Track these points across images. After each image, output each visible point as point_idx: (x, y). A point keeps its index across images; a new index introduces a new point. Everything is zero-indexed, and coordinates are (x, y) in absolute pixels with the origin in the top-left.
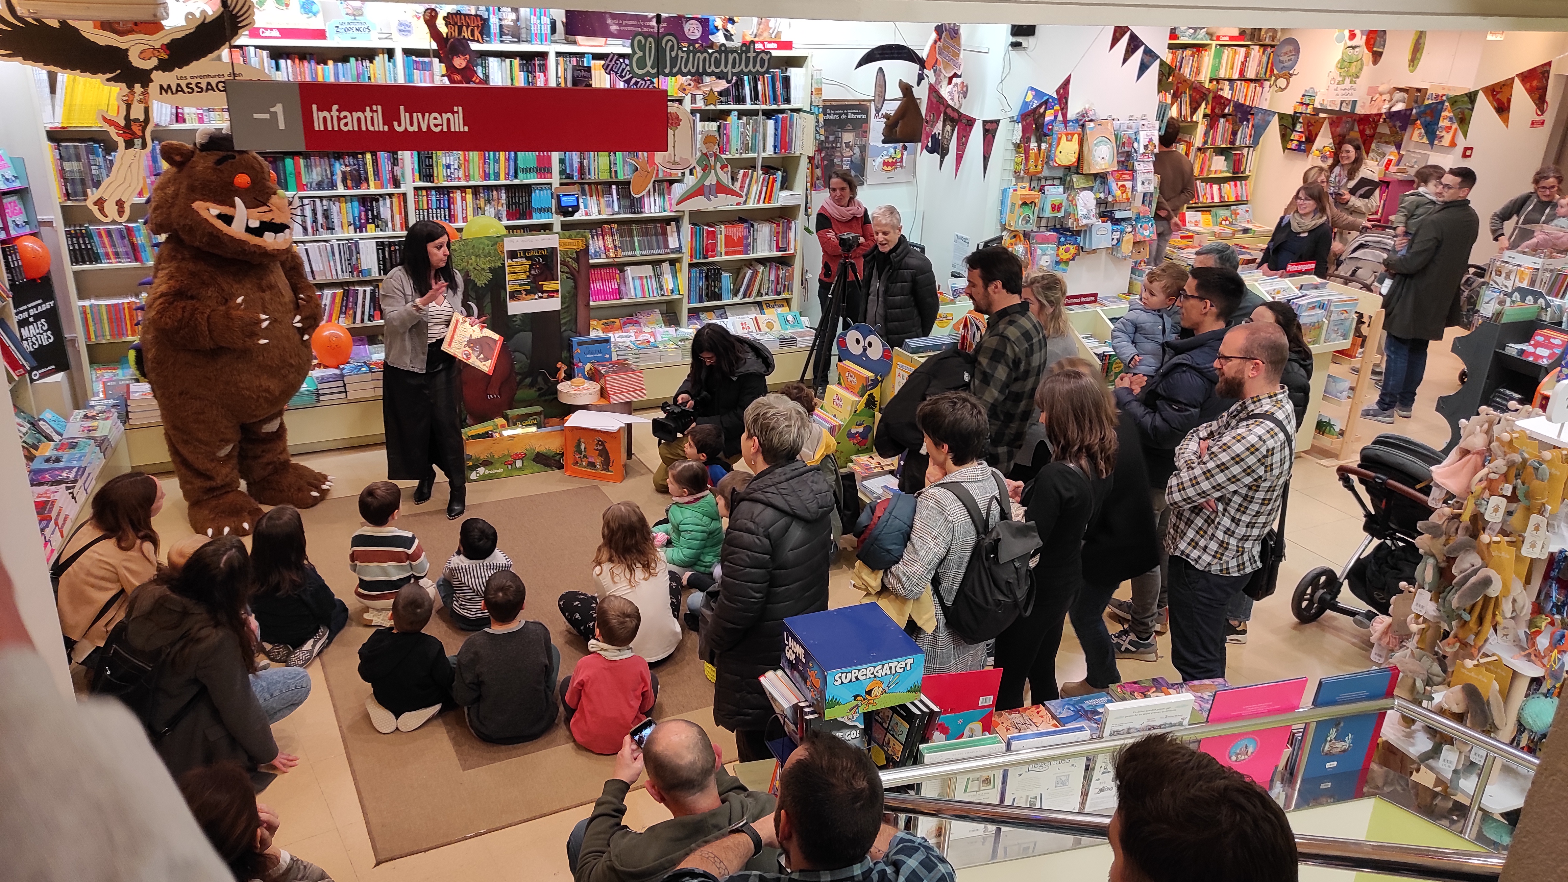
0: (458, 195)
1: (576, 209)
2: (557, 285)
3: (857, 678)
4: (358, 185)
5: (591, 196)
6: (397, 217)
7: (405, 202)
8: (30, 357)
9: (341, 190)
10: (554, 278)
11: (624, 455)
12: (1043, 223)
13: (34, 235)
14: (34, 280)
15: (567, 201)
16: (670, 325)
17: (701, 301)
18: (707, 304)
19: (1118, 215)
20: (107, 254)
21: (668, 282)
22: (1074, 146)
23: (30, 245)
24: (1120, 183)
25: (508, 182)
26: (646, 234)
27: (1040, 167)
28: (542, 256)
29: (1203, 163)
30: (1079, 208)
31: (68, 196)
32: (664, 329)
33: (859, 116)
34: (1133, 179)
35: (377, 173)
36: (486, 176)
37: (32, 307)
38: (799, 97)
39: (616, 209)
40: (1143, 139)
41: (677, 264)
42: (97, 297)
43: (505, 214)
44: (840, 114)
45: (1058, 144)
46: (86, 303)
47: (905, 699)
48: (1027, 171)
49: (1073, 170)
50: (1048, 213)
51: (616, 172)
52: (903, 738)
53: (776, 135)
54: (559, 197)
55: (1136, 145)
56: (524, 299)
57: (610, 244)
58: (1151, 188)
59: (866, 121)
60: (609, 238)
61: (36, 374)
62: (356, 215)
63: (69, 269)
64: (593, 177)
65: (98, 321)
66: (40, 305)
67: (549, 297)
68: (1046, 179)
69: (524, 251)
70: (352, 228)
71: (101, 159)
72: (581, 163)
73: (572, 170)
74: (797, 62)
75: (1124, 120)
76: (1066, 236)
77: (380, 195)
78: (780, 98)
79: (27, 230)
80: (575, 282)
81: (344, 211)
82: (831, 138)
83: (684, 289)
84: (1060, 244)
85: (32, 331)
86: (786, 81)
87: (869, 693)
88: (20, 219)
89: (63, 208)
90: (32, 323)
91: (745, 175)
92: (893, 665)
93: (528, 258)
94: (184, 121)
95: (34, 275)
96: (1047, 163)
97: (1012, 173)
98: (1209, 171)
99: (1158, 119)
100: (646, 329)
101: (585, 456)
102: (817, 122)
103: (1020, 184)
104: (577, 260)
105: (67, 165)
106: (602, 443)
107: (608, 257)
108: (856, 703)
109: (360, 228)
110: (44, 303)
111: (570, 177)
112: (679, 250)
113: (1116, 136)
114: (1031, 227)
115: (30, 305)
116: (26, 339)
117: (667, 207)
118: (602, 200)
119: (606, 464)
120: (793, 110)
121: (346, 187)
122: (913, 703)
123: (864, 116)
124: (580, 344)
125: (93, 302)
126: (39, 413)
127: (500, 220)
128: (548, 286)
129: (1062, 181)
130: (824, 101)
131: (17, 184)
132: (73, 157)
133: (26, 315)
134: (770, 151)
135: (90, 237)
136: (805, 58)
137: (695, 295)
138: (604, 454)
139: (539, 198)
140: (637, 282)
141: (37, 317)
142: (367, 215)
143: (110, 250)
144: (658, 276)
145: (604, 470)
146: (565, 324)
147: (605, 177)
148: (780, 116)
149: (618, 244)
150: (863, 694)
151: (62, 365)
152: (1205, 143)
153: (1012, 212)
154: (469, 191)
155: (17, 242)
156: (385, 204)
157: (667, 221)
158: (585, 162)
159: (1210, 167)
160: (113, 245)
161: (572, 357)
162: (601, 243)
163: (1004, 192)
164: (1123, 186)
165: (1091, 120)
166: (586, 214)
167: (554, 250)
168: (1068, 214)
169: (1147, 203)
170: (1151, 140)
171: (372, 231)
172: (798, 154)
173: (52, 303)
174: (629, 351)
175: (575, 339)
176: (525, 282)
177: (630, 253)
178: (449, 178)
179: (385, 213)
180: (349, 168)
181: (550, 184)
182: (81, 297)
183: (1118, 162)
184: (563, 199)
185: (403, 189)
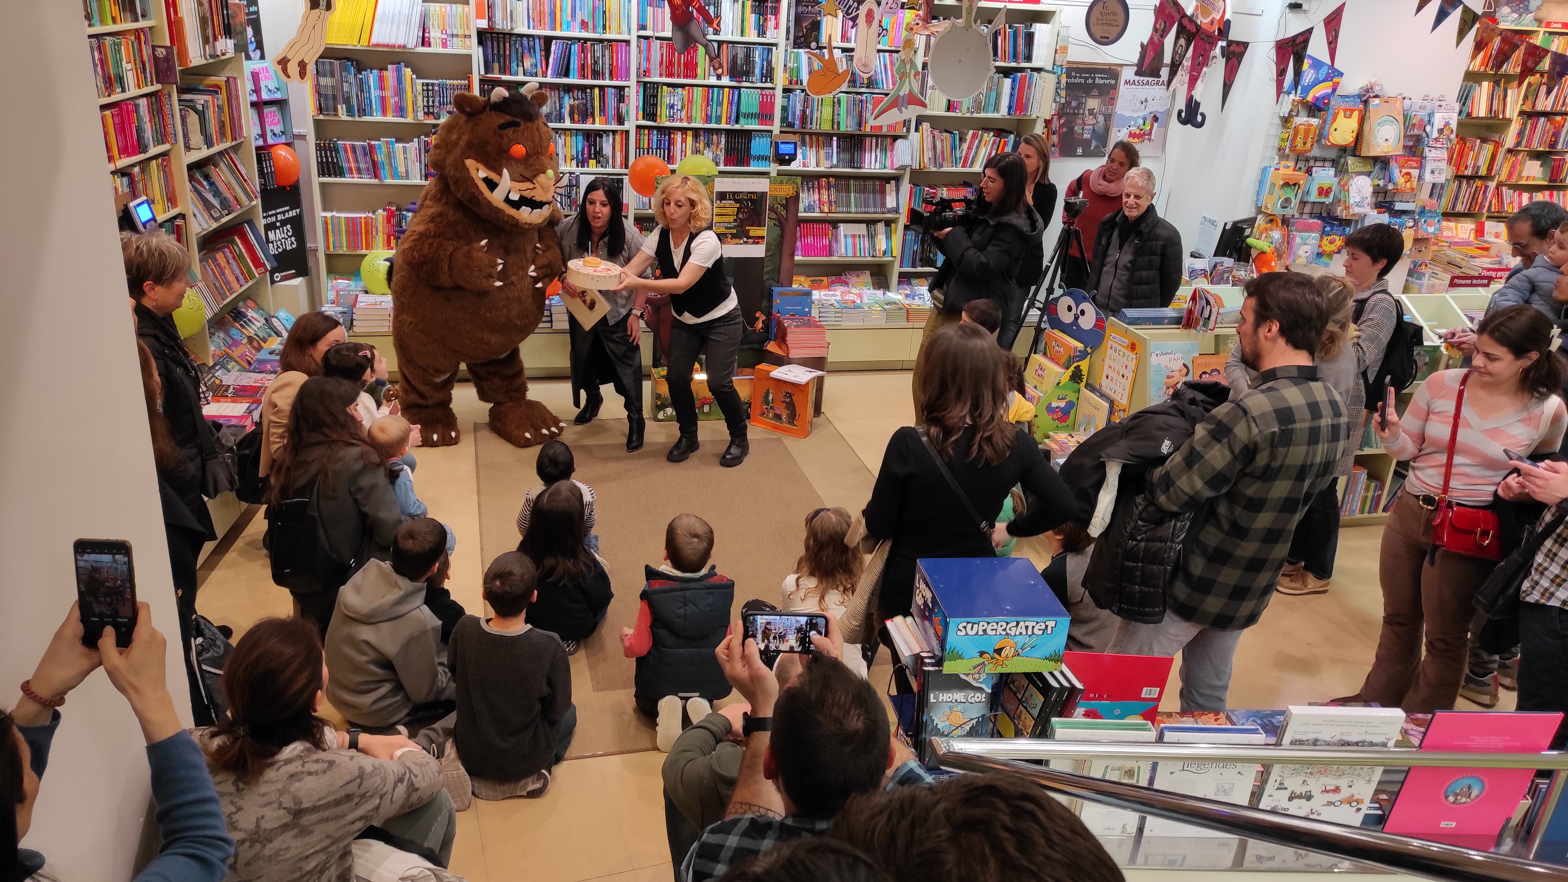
0: (678, 137)
1: (793, 157)
2: (762, 232)
3: (985, 631)
4: (584, 121)
5: (811, 147)
6: (618, 154)
7: (627, 139)
8: (272, 259)
9: (567, 124)
10: (761, 224)
11: (810, 410)
12: (1307, 209)
13: (288, 144)
14: (285, 188)
15: (785, 149)
16: (879, 288)
17: (914, 266)
18: (920, 269)
19: (1399, 206)
20: (350, 169)
21: (881, 243)
22: (1352, 124)
23: (284, 154)
24: (1404, 171)
25: (729, 127)
26: (864, 190)
27: (1309, 145)
28: (751, 200)
29: (1513, 167)
30: (1352, 194)
31: (320, 110)
32: (872, 291)
33: (1107, 82)
34: (1421, 167)
35: (603, 110)
36: (708, 119)
37: (280, 213)
38: (1042, 56)
39: (835, 162)
40: (1438, 121)
41: (893, 225)
42: (338, 211)
43: (722, 159)
44: (1086, 78)
45: (1334, 119)
46: (329, 214)
47: (1045, 667)
48: (1293, 148)
49: (1348, 151)
50: (1314, 197)
51: (839, 123)
52: (1035, 712)
53: (1012, 95)
54: (777, 144)
55: (1428, 128)
56: (729, 243)
57: (825, 198)
58: (1441, 179)
59: (1115, 87)
60: (825, 193)
61: (277, 276)
62: (580, 149)
63: (316, 180)
64: (814, 128)
65: (337, 232)
66: (288, 211)
67: (754, 243)
68: (1316, 159)
69: (734, 193)
70: (574, 162)
71: (352, 76)
72: (804, 112)
73: (794, 118)
74: (1043, 17)
75: (1417, 100)
76: (1332, 226)
77: (604, 131)
78: (1021, 56)
79: (283, 139)
80: (782, 231)
81: (568, 144)
82: (1074, 104)
83: (897, 251)
84: (1324, 233)
85: (278, 235)
86: (1030, 38)
87: (999, 651)
88: (278, 129)
89: (317, 123)
90: (278, 228)
91: (974, 136)
92: (1030, 624)
93: (736, 201)
94: (429, 45)
95: (284, 182)
96: (1319, 141)
97: (1275, 151)
98: (1520, 177)
99: (1459, 99)
100: (854, 290)
101: (771, 408)
102: (1059, 83)
103: (1283, 163)
104: (786, 207)
105: (323, 81)
106: (789, 395)
107: (822, 212)
108: (981, 660)
109: (582, 163)
110: (291, 209)
111: (791, 125)
112: (896, 210)
113: (1405, 117)
114: (1292, 210)
115: (278, 211)
116: (272, 242)
117: (888, 164)
118: (822, 153)
119: (792, 417)
120: (1033, 70)
121: (573, 120)
122: (1051, 674)
123: (1113, 82)
124: (780, 294)
125: (334, 214)
126: (276, 312)
127: (717, 164)
128: (754, 231)
129: (1334, 163)
130: (1069, 62)
131: (278, 96)
132: (328, 73)
133: (274, 219)
134: (1003, 111)
135: (337, 152)
136: (1052, 13)
137: (908, 258)
138: (791, 406)
139: (759, 146)
140: (850, 241)
141: (284, 223)
142: (590, 151)
143: (353, 165)
144: (872, 237)
145: (790, 423)
146: (768, 272)
147: (826, 127)
148: (1019, 74)
149: (833, 198)
150: (991, 651)
151: (303, 270)
152: (1518, 144)
153: (1271, 193)
154: (690, 133)
155: (273, 150)
156: (607, 140)
157: (886, 179)
158: (808, 111)
159: (1520, 172)
160: (357, 161)
161: (771, 307)
162: (816, 196)
163: (1264, 170)
164: (1408, 174)
165: (1376, 96)
166: (804, 165)
167: (764, 194)
168: (1337, 201)
169: (1436, 196)
170: (1447, 124)
171: (593, 167)
172: (1034, 116)
173: (298, 211)
174: (832, 309)
175: (776, 290)
176: (732, 225)
177: (845, 210)
178: (671, 118)
179: (607, 149)
180: (577, 102)
181: (771, 131)
182: (325, 209)
183: (1405, 147)
184: (781, 146)
185: (626, 126)
